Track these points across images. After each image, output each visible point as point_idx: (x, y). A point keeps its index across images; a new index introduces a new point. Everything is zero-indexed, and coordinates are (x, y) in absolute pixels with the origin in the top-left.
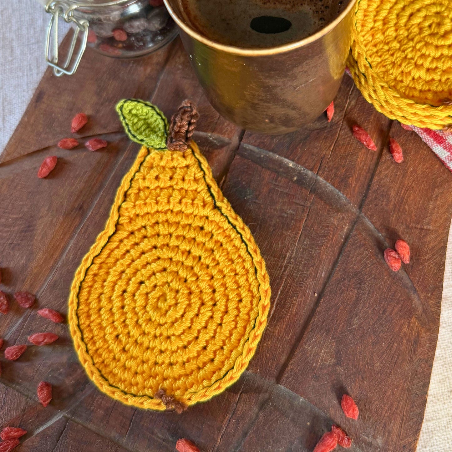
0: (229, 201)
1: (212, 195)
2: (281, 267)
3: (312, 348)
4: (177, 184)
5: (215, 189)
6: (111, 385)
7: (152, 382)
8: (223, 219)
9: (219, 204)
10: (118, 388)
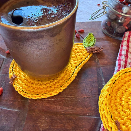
0: (80, 70)
1: (79, 64)
2: (67, 96)
3: (43, 119)
4: (77, 54)
5: (82, 64)
6: (14, 63)
7: (18, 73)
8: (74, 70)
9: (78, 67)
10: (14, 65)
